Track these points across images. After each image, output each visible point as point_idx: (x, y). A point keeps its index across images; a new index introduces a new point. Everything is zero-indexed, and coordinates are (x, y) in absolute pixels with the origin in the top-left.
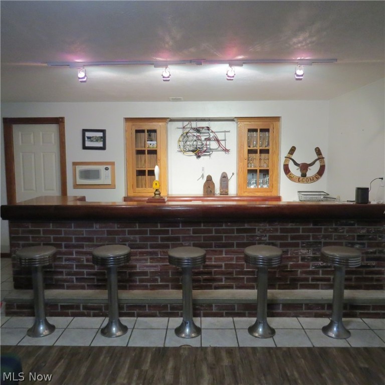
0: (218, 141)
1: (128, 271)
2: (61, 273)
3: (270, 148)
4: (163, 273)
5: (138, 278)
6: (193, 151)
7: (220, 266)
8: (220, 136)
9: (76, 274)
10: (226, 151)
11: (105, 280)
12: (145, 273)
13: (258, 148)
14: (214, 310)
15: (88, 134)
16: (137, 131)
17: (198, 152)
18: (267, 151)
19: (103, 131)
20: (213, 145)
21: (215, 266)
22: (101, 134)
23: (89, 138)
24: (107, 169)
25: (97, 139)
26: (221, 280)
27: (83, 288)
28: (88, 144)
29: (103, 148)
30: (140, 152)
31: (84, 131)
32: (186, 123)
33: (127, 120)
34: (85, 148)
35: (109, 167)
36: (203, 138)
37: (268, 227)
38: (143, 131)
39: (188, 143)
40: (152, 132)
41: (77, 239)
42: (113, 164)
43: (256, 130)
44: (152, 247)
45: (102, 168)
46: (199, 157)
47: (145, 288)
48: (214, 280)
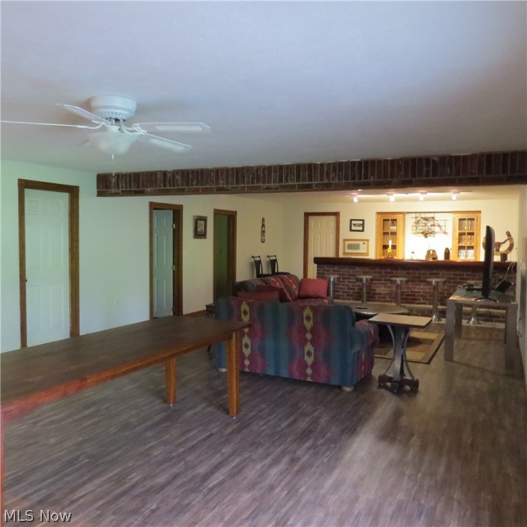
0: (439, 226)
1: (372, 292)
2: (339, 291)
3: (475, 232)
4: (390, 294)
5: (377, 296)
6: (422, 233)
7: (420, 292)
8: (442, 223)
9: (346, 292)
10: (445, 233)
11: (361, 296)
12: (381, 294)
13: (466, 232)
14: (414, 312)
15: (353, 222)
16: (384, 220)
17: (426, 234)
18: (472, 234)
19: (363, 221)
20: (437, 229)
21: (418, 292)
22: (361, 222)
23: (354, 224)
24: (364, 243)
25: (359, 225)
26: (420, 300)
27: (349, 300)
28: (353, 228)
29: (363, 231)
30: (385, 234)
31: (351, 220)
32: (418, 214)
33: (378, 213)
34: (351, 230)
35: (366, 242)
36: (429, 224)
37: (446, 273)
38: (388, 220)
39: (419, 228)
40: (394, 221)
41: (348, 275)
42: (368, 240)
43: (464, 219)
44: (385, 280)
45: (361, 243)
46: (426, 237)
47: (380, 301)
48: (416, 299)
